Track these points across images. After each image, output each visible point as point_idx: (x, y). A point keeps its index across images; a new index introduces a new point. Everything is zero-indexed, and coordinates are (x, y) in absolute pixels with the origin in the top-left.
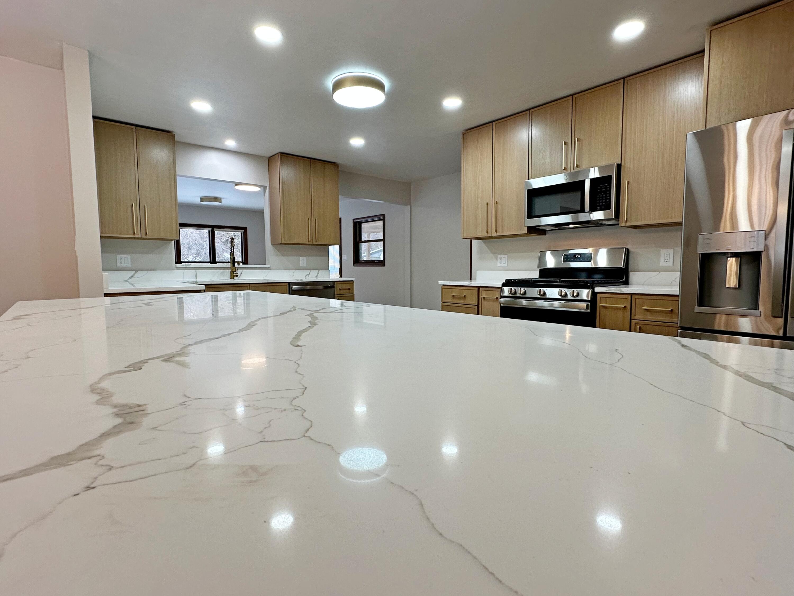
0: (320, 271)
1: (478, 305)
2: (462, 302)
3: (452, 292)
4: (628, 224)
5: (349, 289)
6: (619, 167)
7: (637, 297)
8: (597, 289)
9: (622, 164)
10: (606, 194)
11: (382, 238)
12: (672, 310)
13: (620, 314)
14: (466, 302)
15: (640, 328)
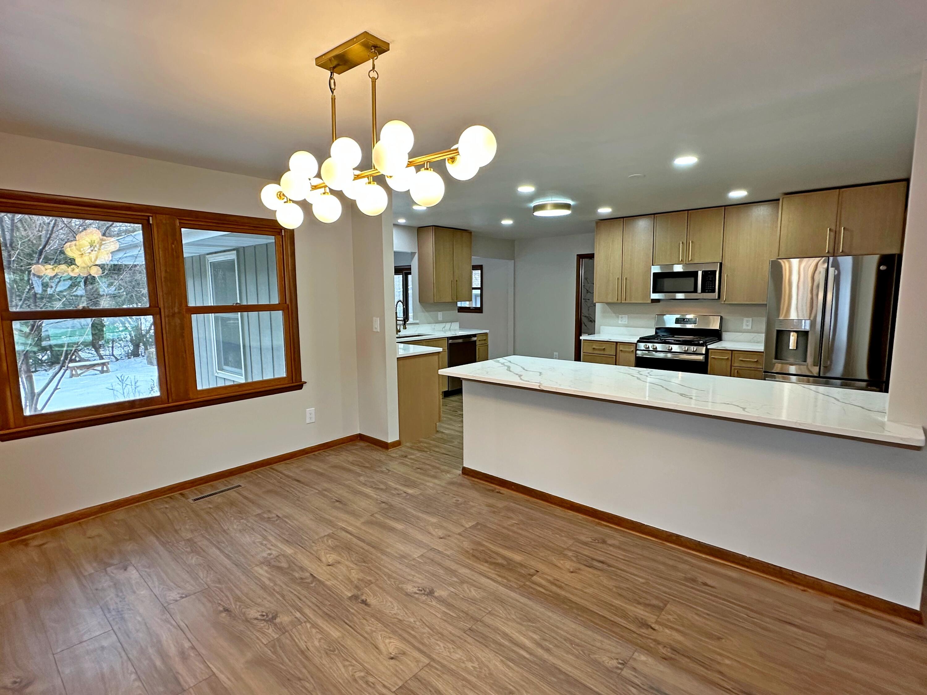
0: (453, 323)
1: (616, 355)
2: (602, 352)
3: (592, 346)
4: (726, 303)
5: (485, 340)
6: (721, 264)
7: (736, 352)
8: (709, 347)
9: (723, 263)
10: (712, 282)
11: (480, 286)
12: (757, 361)
13: (724, 362)
14: (606, 353)
15: (737, 371)
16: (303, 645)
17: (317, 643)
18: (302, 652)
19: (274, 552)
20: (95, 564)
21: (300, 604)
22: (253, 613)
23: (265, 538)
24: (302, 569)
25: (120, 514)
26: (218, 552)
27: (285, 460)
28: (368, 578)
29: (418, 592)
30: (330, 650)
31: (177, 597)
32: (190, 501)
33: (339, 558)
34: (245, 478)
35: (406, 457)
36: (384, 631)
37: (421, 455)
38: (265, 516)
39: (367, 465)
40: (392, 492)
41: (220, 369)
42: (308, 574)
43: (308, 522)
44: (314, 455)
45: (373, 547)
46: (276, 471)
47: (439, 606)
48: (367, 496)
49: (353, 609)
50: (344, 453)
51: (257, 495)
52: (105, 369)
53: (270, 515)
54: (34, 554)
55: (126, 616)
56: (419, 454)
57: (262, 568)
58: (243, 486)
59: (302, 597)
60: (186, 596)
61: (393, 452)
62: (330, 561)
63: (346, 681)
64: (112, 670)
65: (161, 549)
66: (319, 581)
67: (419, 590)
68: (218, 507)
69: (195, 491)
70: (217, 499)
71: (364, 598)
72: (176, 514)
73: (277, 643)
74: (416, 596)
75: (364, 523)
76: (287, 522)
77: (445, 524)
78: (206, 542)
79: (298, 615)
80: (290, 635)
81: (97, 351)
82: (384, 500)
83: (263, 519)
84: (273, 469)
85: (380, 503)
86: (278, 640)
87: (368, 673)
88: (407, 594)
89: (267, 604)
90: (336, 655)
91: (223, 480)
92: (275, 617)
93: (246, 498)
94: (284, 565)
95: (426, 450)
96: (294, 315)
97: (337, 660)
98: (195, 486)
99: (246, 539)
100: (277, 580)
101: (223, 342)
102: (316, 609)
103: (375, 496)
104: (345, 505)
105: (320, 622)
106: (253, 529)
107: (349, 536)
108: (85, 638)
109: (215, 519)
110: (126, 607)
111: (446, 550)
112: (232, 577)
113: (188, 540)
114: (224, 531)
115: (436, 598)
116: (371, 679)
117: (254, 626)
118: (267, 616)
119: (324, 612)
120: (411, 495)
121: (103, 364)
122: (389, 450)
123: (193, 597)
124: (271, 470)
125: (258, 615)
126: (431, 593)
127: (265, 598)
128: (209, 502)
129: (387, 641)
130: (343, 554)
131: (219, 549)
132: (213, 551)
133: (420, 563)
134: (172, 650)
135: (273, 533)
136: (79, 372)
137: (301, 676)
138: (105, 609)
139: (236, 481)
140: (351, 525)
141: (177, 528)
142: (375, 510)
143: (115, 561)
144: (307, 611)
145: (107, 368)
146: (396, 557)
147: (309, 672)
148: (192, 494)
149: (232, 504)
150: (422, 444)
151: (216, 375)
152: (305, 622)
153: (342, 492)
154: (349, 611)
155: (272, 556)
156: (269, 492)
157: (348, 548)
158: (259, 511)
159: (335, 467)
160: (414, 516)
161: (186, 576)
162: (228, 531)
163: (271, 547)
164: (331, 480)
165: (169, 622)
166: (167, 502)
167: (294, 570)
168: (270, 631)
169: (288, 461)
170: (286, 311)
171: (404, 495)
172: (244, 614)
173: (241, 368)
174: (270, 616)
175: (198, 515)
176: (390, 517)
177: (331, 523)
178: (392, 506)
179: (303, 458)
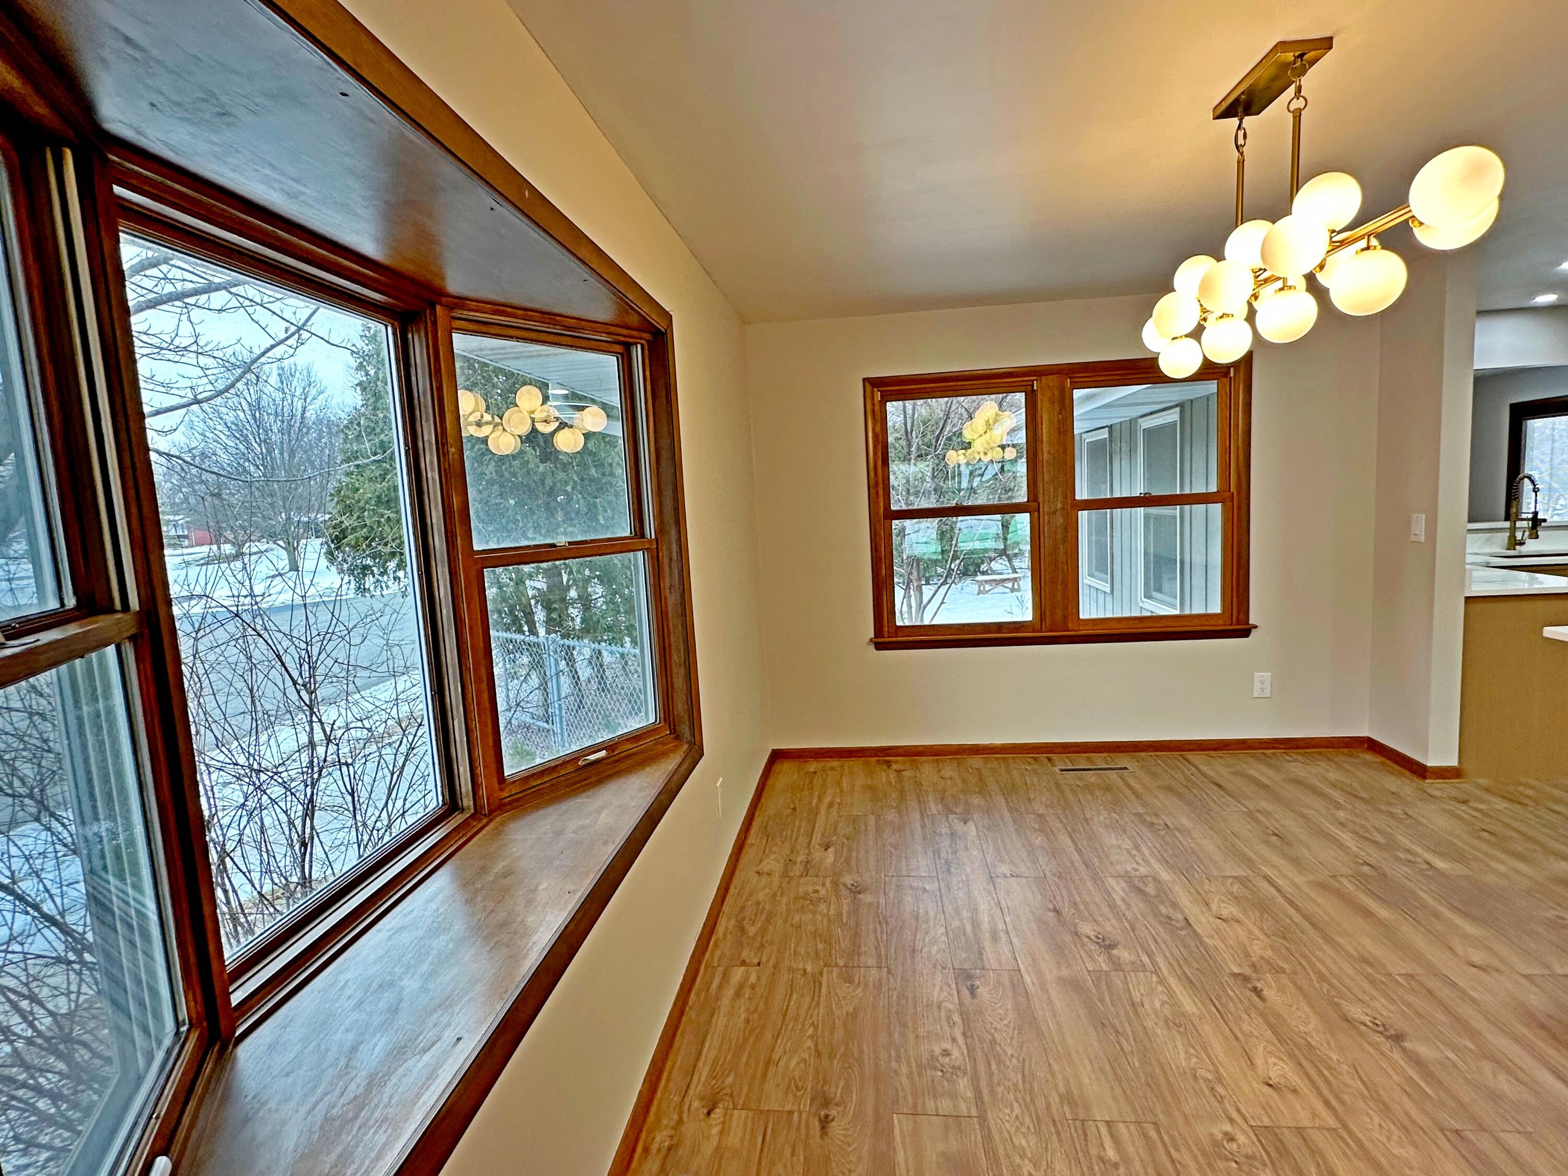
16: (1137, 997)
17: (1157, 1004)
18: (1133, 1005)
19: (1142, 870)
20: (940, 807)
21: (1153, 948)
22: (1087, 929)
23: (1137, 847)
24: (1174, 905)
25: (976, 762)
26: (1070, 843)
27: (1209, 750)
28: (1281, 964)
29: (1370, 1024)
30: (1174, 1023)
31: (1008, 873)
32: (1057, 769)
33: (1240, 916)
34: (1138, 761)
35: (1465, 802)
36: (1274, 1045)
37: (1506, 808)
38: (1148, 819)
39: (1364, 795)
40: (1398, 853)
41: (1148, 596)
42: (1179, 916)
43: (1211, 848)
44: (1263, 753)
45: (1313, 925)
46: (1189, 762)
47: (1402, 1063)
48: (1340, 845)
49: (1234, 991)
50: (1323, 764)
51: (1146, 787)
52: (1016, 587)
53: (1155, 820)
54: (893, 777)
55: (952, 870)
56: (1500, 804)
57: (1118, 883)
58: (1131, 770)
59: (1159, 941)
60: (1017, 876)
61: (1434, 786)
62: (1225, 913)
63: (1181, 1071)
64: (927, 913)
65: (1007, 814)
66: (1194, 931)
67: (1374, 1023)
68: (1088, 788)
69: (1067, 760)
70: (1091, 777)
71: (1259, 985)
72: (1035, 780)
73: (1103, 977)
74: (1363, 1028)
75: (1312, 883)
76: (1177, 838)
77: (1497, 947)
78: (1058, 824)
79: (1145, 959)
80: (1125, 977)
81: (1010, 561)
82: (1372, 861)
83: (1143, 822)
84: (1186, 759)
85: (1362, 864)
86: (1107, 974)
87: (1220, 1080)
88: (1346, 1019)
89: (1109, 929)
90: (1179, 1032)
91: (1105, 754)
92: (1112, 946)
93: (1129, 787)
94: (1151, 889)
95: (1526, 801)
96: (1243, 511)
97: (1179, 1038)
98: (1069, 753)
99: (1111, 839)
100: (1133, 904)
101: (1154, 555)
102: (1175, 965)
103: (1355, 849)
104: (1287, 844)
105: (1173, 982)
106: (1124, 831)
107: (1274, 892)
108: (913, 874)
109: (1079, 800)
110: (956, 861)
111: (1474, 989)
112: (1077, 877)
113: (1040, 815)
114: (1086, 820)
115: (1404, 1050)
116: (1220, 1089)
117: (1083, 945)
118: (1103, 940)
119: (1185, 973)
120: (1441, 873)
121: (1015, 579)
122: (1428, 781)
123: (1024, 880)
124: (1182, 760)
125: (1092, 934)
126: (1398, 1038)
127: (1109, 920)
128: (1080, 779)
129: (1272, 1060)
130: (1250, 913)
131: (1072, 838)
132: (1065, 840)
133: (1399, 984)
134: (986, 926)
135: (1149, 844)
136: (988, 587)
137: (1120, 1030)
138: (937, 853)
139: (1123, 760)
140: (1284, 876)
141: (1032, 796)
142: (1345, 870)
143: (958, 810)
144: (1160, 960)
145: (1018, 585)
146: (1350, 956)
147: (1133, 1032)
148: (1061, 762)
149: (1108, 789)
150: (1521, 788)
151: (1141, 604)
152: (1152, 972)
153: (1289, 823)
154: (1224, 990)
155: (1137, 873)
156: (1170, 789)
157: (1263, 907)
158: (1141, 810)
159: (1298, 782)
160: (1425, 906)
161: (1024, 854)
162: (1091, 823)
163: (1141, 862)
164: (1278, 799)
165: (990, 894)
166: (1029, 764)
167: (1162, 903)
168: (1101, 959)
169: (1212, 753)
170: (1229, 504)
171: (1425, 866)
172: (1075, 925)
173: (1176, 598)
174: (1108, 943)
175: (1062, 791)
176: (1371, 891)
177: (1249, 863)
178: (1385, 875)
179: (1243, 754)
